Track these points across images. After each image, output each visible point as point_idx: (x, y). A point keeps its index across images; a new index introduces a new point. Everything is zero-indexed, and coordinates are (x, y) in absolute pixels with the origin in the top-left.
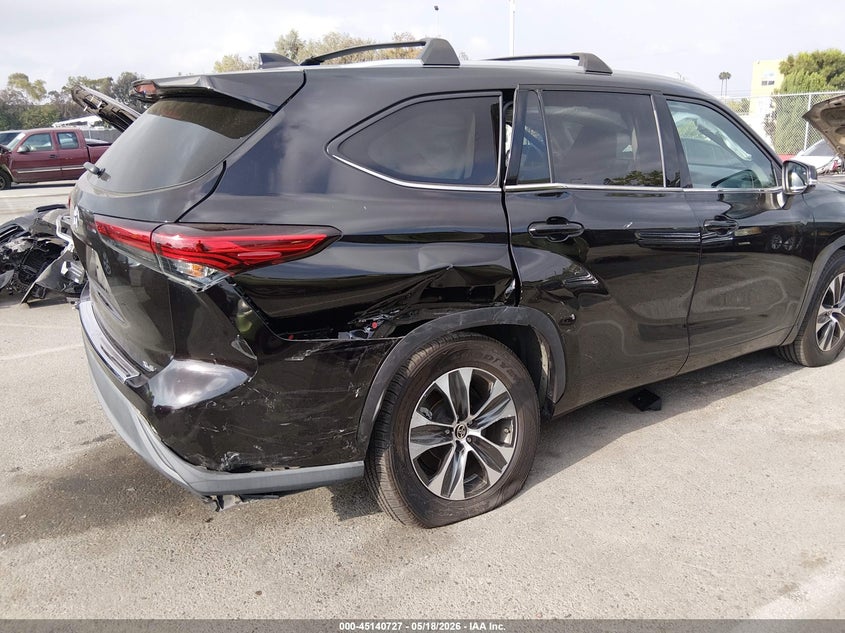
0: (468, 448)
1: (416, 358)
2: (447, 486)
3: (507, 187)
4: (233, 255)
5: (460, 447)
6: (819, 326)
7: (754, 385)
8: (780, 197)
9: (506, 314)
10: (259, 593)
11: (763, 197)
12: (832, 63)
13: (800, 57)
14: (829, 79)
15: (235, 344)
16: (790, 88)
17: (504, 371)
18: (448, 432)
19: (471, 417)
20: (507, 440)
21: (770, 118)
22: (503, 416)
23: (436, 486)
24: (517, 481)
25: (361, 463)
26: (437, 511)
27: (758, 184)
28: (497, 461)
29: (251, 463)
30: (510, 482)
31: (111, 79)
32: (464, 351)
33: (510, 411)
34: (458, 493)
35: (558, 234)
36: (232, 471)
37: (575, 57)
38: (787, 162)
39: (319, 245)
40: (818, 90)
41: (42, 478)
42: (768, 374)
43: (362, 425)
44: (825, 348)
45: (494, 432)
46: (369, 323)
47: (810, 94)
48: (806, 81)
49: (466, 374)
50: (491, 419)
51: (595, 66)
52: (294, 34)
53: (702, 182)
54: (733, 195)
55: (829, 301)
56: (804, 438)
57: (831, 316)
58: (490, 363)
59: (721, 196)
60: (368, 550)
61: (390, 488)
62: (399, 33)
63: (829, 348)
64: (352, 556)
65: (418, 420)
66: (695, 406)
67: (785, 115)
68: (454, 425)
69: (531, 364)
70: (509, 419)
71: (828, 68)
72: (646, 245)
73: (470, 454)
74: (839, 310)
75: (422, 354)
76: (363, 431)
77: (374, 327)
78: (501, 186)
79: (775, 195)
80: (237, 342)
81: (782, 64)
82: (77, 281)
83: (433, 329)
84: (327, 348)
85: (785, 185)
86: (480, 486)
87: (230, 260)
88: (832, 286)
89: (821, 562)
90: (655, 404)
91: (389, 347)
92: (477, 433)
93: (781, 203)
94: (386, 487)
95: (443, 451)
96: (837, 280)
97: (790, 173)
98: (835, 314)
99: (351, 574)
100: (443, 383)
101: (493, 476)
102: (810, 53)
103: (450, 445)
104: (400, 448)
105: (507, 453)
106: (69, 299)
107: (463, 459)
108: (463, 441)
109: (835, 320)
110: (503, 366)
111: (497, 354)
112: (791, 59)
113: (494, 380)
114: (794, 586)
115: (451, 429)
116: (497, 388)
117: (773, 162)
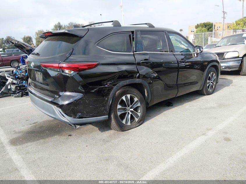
0: (130, 113)
1: (117, 92)
2: (126, 122)
3: (135, 53)
4: (78, 68)
5: (129, 113)
6: (208, 85)
7: (194, 100)
8: (195, 54)
9: (137, 81)
10: (87, 146)
11: (191, 54)
12: (209, 25)
13: (200, 24)
14: (208, 29)
15: (79, 88)
16: (198, 32)
17: (137, 95)
18: (125, 110)
19: (131, 106)
20: (139, 111)
21: (194, 40)
22: (138, 106)
23: (124, 122)
24: (142, 121)
25: (108, 116)
26: (125, 127)
27: (190, 52)
28: (137, 116)
29: (83, 116)
30: (140, 121)
31: (3, 38)
32: (128, 91)
33: (139, 105)
34: (129, 124)
35: (147, 63)
36: (79, 118)
37: (146, 24)
38: (196, 46)
39: (96, 66)
40: (205, 32)
41: (22, 132)
42: (197, 97)
43: (107, 107)
44: (210, 90)
45: (136, 109)
46: (107, 84)
47: (203, 33)
48: (202, 30)
49: (129, 96)
50: (135, 106)
51: (151, 26)
52: (59, 23)
53: (177, 52)
54: (184, 54)
55: (209, 79)
56: (206, 108)
57: (211, 83)
58: (134, 93)
59: (182, 55)
60: (110, 136)
61: (114, 122)
62: (91, 22)
63: (211, 90)
64: (106, 138)
65: (119, 107)
66: (181, 105)
67: (197, 39)
68: (127, 108)
69: (143, 93)
70: (139, 106)
71: (208, 27)
72: (165, 68)
73: (131, 114)
74: (212, 81)
75: (119, 91)
76: (108, 108)
77: (108, 85)
78: (133, 52)
79: (194, 54)
80: (80, 87)
81: (196, 26)
82: (13, 90)
83: (122, 84)
84: (99, 88)
85: (196, 51)
86: (134, 122)
87: (77, 69)
88: (210, 75)
89: (211, 129)
90: (171, 105)
91: (112, 88)
92: (132, 110)
93: (196, 56)
94: (113, 122)
95: (125, 114)
96: (211, 74)
97: (197, 49)
98: (211, 82)
99: (107, 141)
100: (124, 98)
101: (137, 120)
102: (203, 23)
103: (127, 112)
104: (115, 113)
105: (139, 114)
106: (12, 95)
107: (130, 116)
108: (129, 112)
109: (212, 84)
110: (137, 94)
111: (135, 91)
112: (198, 25)
113: (135, 98)
114: (205, 134)
115: (126, 109)
116: (136, 99)
117: (193, 47)
